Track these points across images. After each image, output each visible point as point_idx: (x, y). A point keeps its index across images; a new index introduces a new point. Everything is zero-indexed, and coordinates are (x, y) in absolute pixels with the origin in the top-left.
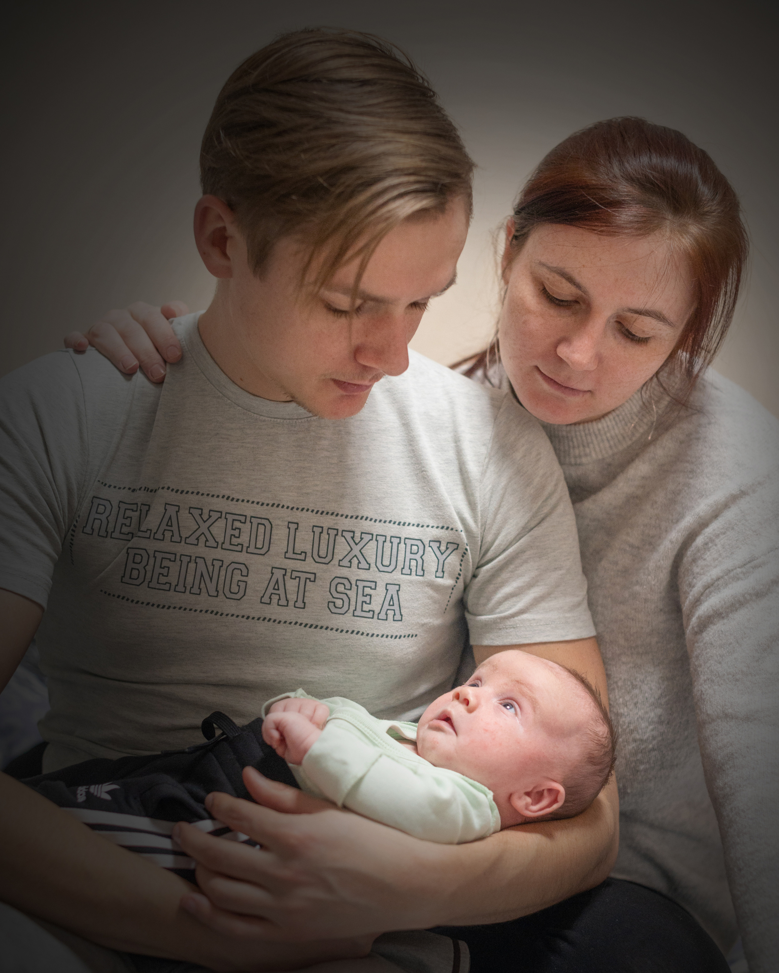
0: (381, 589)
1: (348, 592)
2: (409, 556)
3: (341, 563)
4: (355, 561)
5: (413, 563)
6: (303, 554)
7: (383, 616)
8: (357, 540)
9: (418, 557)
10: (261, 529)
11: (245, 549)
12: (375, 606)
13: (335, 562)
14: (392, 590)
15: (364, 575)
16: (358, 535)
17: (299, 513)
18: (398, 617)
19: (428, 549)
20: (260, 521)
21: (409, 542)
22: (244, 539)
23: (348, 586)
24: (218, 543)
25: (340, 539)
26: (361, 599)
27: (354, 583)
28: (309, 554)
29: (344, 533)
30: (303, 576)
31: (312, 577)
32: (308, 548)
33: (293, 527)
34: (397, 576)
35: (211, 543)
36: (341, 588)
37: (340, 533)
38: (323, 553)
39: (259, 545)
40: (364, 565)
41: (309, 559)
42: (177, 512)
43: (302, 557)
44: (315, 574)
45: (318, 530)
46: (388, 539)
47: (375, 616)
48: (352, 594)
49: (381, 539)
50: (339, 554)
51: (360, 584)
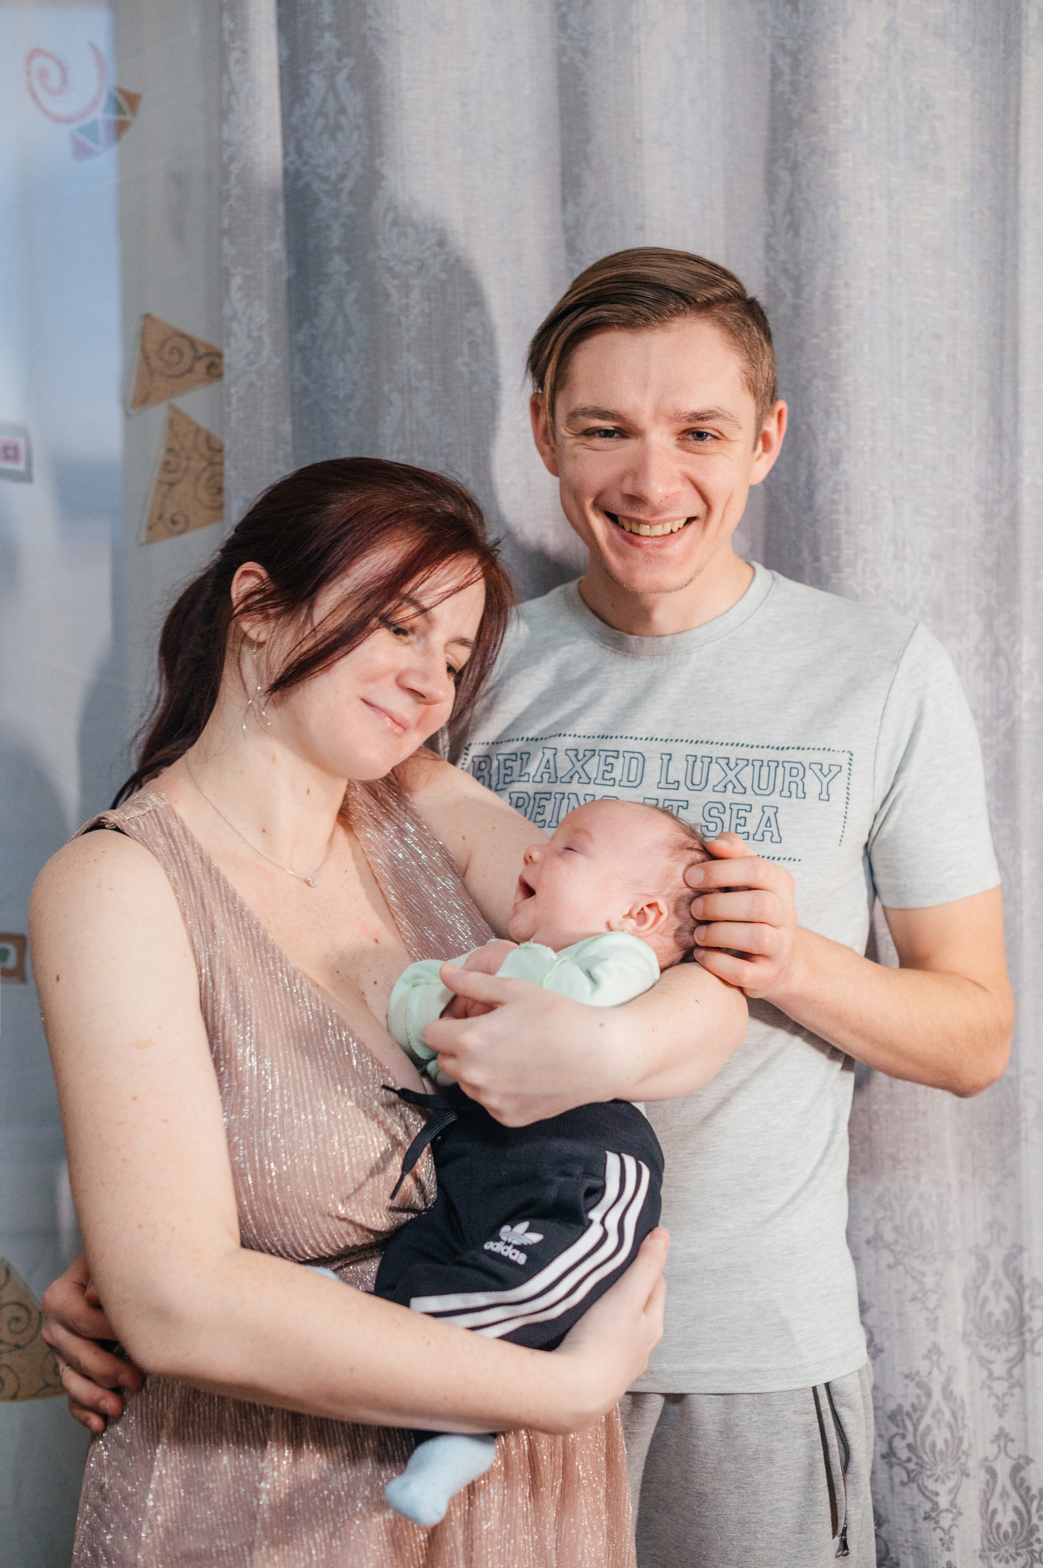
0: (757, 811)
1: (722, 816)
2: (788, 779)
3: (716, 789)
4: (730, 787)
5: (793, 786)
6: (676, 784)
7: (758, 836)
8: (732, 765)
9: (798, 779)
10: (634, 762)
11: (617, 783)
12: (751, 827)
13: (709, 787)
14: (770, 812)
15: (738, 799)
16: (732, 761)
17: (673, 744)
18: (776, 838)
19: (808, 772)
20: (632, 755)
21: (787, 765)
22: (617, 773)
23: (722, 810)
24: (590, 779)
25: (714, 766)
26: (735, 821)
27: (727, 806)
28: (682, 783)
29: (719, 760)
30: (676, 804)
31: (685, 804)
32: (681, 777)
33: (666, 758)
34: (775, 799)
35: (585, 779)
36: (714, 812)
37: (714, 761)
38: (696, 780)
39: (632, 778)
40: (739, 789)
41: (682, 788)
42: (555, 754)
43: (675, 786)
44: (687, 801)
45: (691, 759)
46: (765, 763)
47: (751, 837)
48: (726, 817)
49: (757, 764)
50: (713, 781)
51: (735, 808)
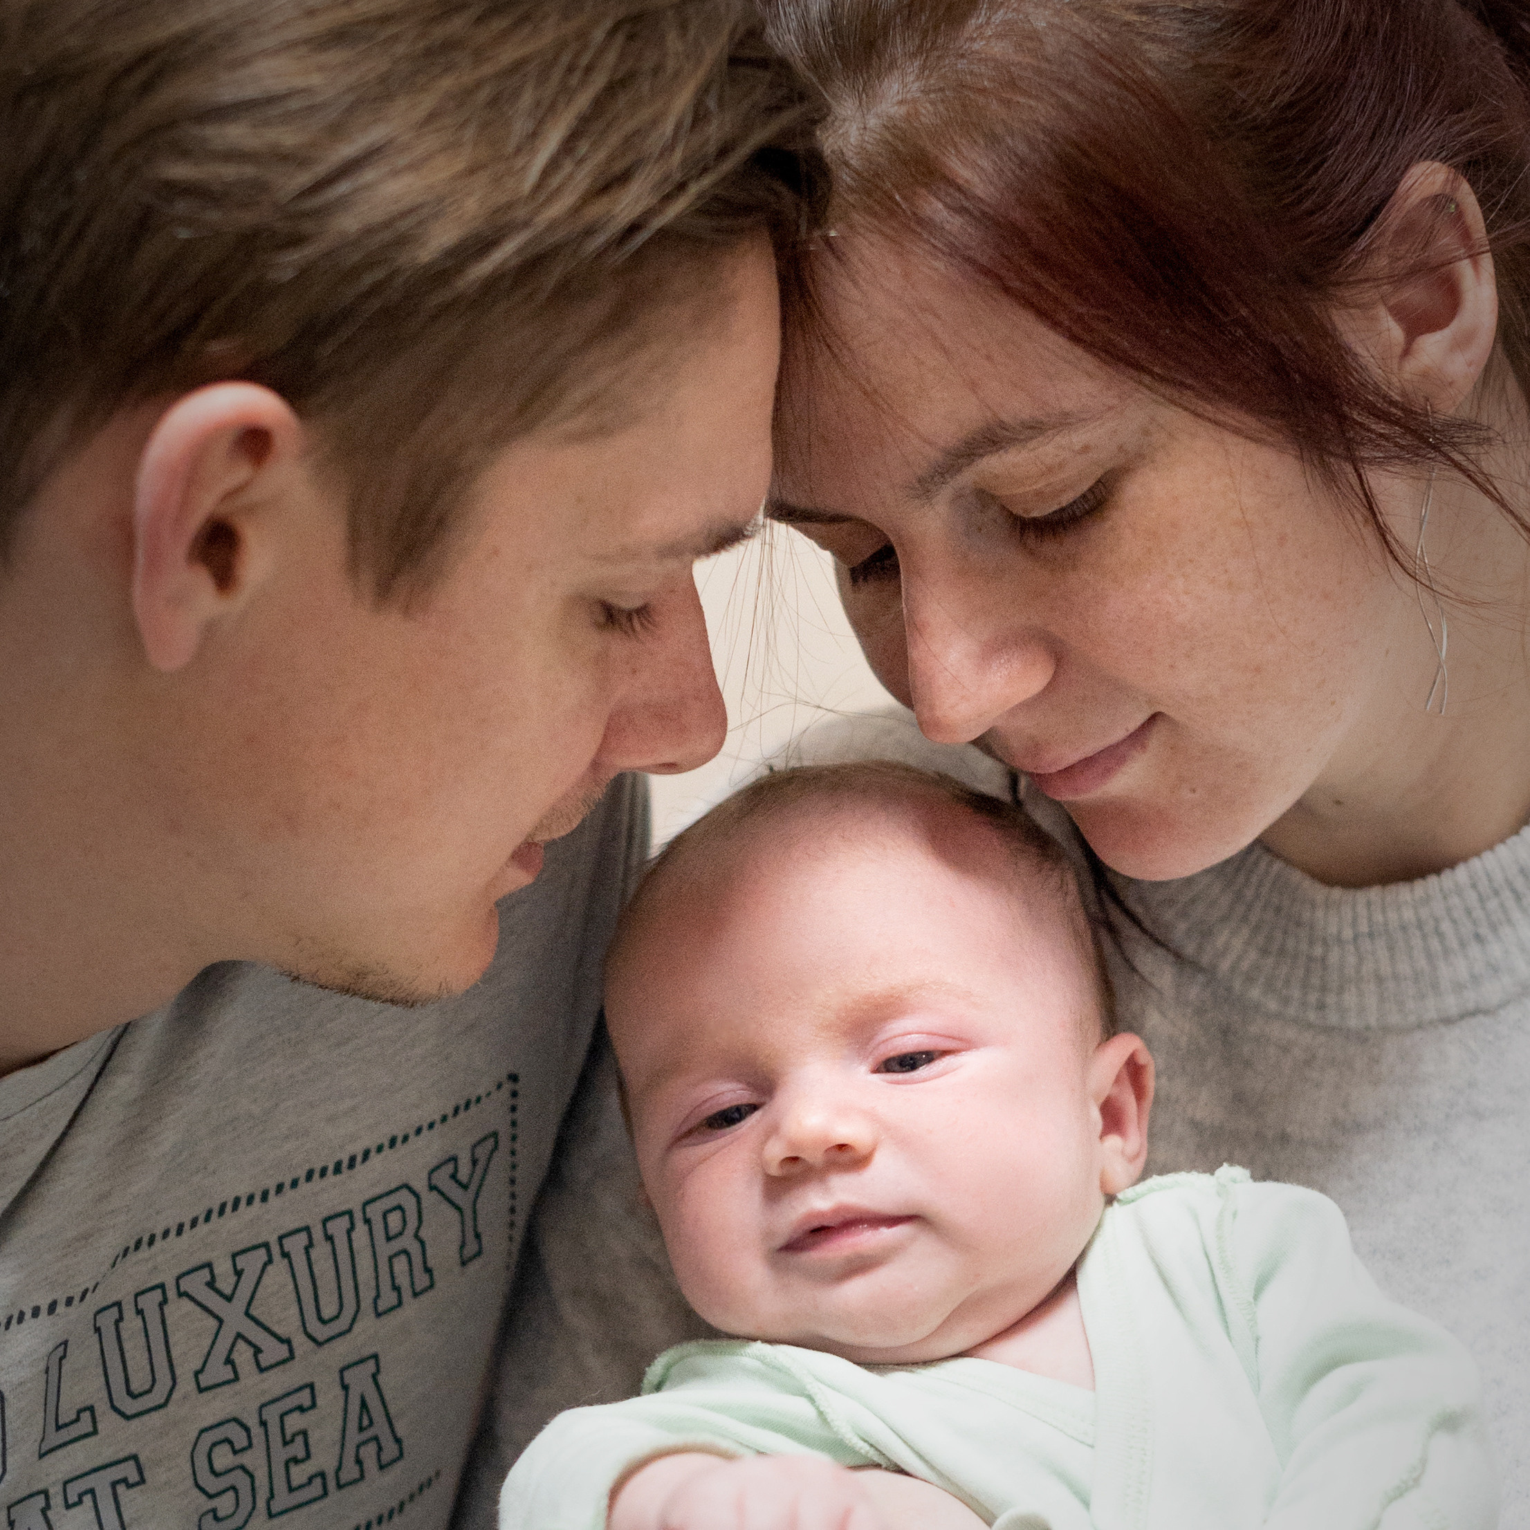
0: (329, 1395)
1: (246, 1459)
2: (385, 1250)
3: (205, 1380)
4: (243, 1355)
5: (401, 1265)
6: (87, 1415)
7: (350, 1472)
8: (226, 1285)
9: (407, 1242)
12: (324, 1459)
13: (186, 1385)
14: (359, 1379)
15: (277, 1382)
16: (223, 1268)
18: (390, 1452)
19: (431, 1201)
21: (374, 1211)
23: (240, 1440)
25: (178, 1310)
26: (279, 1458)
27: (253, 1422)
28: (102, 1407)
29: (185, 1285)
30: (101, 1482)
31: (129, 1470)
33: (55, 1359)
34: (366, 1332)
36: (224, 1457)
37: (171, 1293)
38: (139, 1381)
40: (273, 1351)
41: (108, 1421)
43: (85, 1425)
44: (134, 1458)
45: (110, 1318)
47: (331, 1484)
48: (254, 1459)
49: (296, 1245)
50: (188, 1355)
51: (272, 1415)
